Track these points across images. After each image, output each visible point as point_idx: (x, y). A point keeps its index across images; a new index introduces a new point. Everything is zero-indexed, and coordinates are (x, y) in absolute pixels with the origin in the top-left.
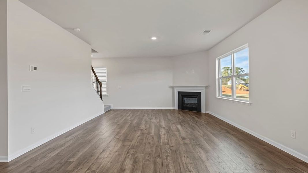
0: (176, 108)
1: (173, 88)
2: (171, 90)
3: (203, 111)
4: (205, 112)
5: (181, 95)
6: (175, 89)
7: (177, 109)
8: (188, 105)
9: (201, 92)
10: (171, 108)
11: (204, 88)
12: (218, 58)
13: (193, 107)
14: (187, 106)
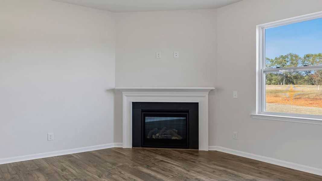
0: (127, 143)
1: (117, 93)
2: (110, 100)
3: (204, 146)
4: (209, 148)
5: (142, 111)
6: (123, 95)
7: (130, 146)
8: (157, 135)
9: (198, 103)
10: (112, 145)
11: (206, 94)
12: (260, 25)
13: (174, 138)
14: (154, 137)
